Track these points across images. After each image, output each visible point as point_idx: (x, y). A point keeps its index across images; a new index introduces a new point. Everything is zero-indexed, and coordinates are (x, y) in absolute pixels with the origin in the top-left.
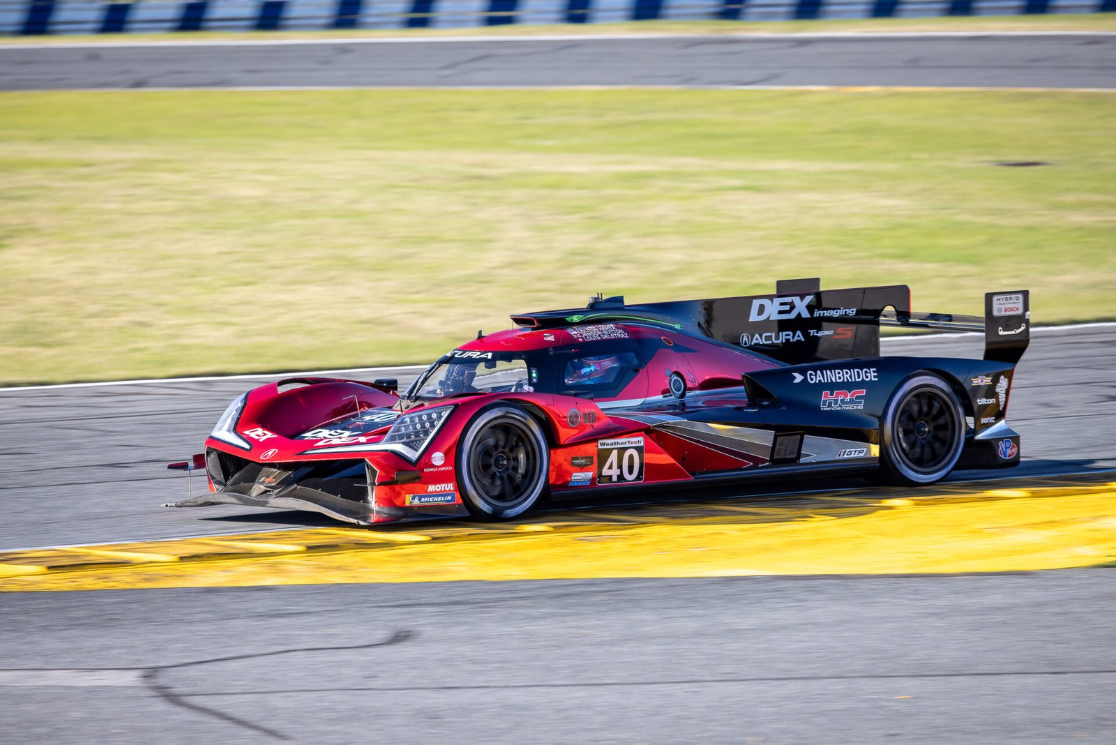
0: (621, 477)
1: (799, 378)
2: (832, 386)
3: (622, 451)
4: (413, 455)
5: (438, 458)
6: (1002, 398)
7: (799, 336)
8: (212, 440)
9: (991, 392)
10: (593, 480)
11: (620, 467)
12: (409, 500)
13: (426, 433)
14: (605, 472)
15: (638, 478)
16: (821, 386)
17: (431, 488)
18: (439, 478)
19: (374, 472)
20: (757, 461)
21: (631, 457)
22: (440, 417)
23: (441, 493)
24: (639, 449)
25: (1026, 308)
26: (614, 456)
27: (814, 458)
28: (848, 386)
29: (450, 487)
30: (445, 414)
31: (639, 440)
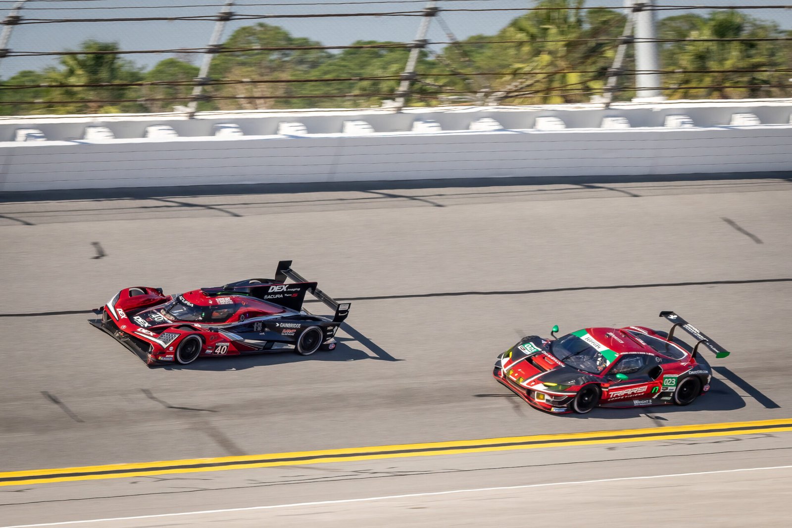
0: (220, 353)
1: (278, 325)
2: (287, 328)
3: (222, 347)
4: (165, 346)
5: (171, 348)
6: (334, 332)
7: (282, 296)
8: (106, 306)
9: (332, 331)
10: (212, 353)
11: (221, 350)
12: (160, 358)
13: (170, 340)
14: (216, 351)
15: (225, 353)
16: (284, 328)
17: (167, 356)
18: (170, 353)
19: (152, 348)
20: (259, 349)
21: (225, 348)
22: (175, 336)
23: (169, 357)
24: (227, 346)
25: (349, 308)
26: (220, 348)
27: (276, 348)
28: (291, 329)
29: (172, 356)
30: (177, 336)
31: (228, 344)
